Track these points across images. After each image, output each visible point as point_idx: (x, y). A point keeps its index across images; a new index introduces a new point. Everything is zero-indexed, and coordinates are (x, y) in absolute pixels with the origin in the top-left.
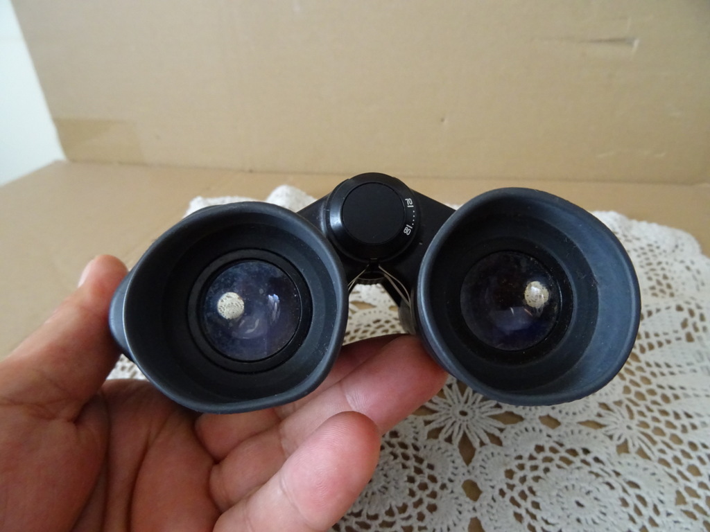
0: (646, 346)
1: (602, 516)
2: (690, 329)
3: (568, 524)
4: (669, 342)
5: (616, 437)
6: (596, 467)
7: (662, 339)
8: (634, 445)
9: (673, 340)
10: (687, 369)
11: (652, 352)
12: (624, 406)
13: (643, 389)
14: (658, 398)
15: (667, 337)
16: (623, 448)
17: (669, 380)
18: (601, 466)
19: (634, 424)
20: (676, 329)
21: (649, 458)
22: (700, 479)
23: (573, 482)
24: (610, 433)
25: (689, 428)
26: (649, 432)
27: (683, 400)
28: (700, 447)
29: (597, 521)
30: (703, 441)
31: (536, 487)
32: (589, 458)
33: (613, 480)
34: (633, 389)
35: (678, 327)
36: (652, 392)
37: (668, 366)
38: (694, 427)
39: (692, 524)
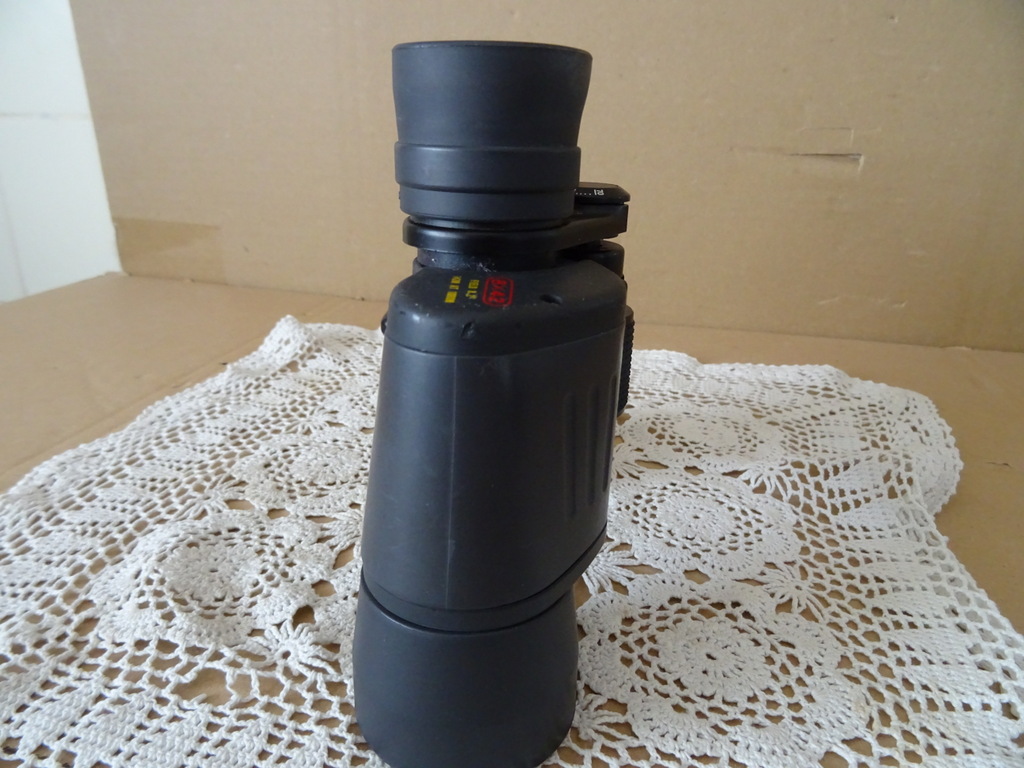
0: (839, 506)
1: (737, 671)
2: (893, 482)
3: (691, 673)
4: (867, 500)
5: (778, 595)
6: (743, 622)
7: (860, 496)
8: (799, 605)
9: (873, 498)
10: (888, 533)
11: (847, 513)
12: (797, 566)
13: (827, 551)
14: (844, 561)
15: (866, 494)
16: (785, 607)
17: (864, 544)
18: (750, 621)
19: (805, 585)
20: (876, 483)
21: (817, 621)
22: (877, 645)
23: (710, 634)
24: (772, 591)
25: (877, 592)
26: (823, 594)
27: (875, 563)
28: (886, 613)
29: (730, 674)
30: (891, 607)
31: (659, 635)
32: (738, 612)
33: (762, 637)
34: (814, 550)
35: (880, 481)
36: (838, 555)
37: (865, 529)
38: (883, 592)
39: (852, 687)
